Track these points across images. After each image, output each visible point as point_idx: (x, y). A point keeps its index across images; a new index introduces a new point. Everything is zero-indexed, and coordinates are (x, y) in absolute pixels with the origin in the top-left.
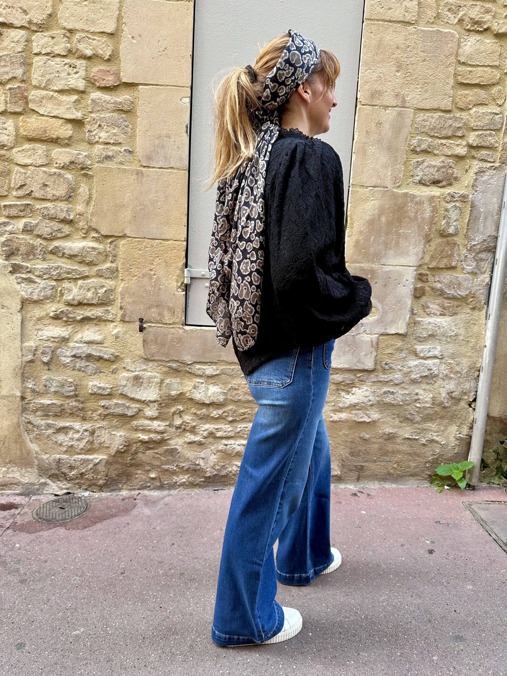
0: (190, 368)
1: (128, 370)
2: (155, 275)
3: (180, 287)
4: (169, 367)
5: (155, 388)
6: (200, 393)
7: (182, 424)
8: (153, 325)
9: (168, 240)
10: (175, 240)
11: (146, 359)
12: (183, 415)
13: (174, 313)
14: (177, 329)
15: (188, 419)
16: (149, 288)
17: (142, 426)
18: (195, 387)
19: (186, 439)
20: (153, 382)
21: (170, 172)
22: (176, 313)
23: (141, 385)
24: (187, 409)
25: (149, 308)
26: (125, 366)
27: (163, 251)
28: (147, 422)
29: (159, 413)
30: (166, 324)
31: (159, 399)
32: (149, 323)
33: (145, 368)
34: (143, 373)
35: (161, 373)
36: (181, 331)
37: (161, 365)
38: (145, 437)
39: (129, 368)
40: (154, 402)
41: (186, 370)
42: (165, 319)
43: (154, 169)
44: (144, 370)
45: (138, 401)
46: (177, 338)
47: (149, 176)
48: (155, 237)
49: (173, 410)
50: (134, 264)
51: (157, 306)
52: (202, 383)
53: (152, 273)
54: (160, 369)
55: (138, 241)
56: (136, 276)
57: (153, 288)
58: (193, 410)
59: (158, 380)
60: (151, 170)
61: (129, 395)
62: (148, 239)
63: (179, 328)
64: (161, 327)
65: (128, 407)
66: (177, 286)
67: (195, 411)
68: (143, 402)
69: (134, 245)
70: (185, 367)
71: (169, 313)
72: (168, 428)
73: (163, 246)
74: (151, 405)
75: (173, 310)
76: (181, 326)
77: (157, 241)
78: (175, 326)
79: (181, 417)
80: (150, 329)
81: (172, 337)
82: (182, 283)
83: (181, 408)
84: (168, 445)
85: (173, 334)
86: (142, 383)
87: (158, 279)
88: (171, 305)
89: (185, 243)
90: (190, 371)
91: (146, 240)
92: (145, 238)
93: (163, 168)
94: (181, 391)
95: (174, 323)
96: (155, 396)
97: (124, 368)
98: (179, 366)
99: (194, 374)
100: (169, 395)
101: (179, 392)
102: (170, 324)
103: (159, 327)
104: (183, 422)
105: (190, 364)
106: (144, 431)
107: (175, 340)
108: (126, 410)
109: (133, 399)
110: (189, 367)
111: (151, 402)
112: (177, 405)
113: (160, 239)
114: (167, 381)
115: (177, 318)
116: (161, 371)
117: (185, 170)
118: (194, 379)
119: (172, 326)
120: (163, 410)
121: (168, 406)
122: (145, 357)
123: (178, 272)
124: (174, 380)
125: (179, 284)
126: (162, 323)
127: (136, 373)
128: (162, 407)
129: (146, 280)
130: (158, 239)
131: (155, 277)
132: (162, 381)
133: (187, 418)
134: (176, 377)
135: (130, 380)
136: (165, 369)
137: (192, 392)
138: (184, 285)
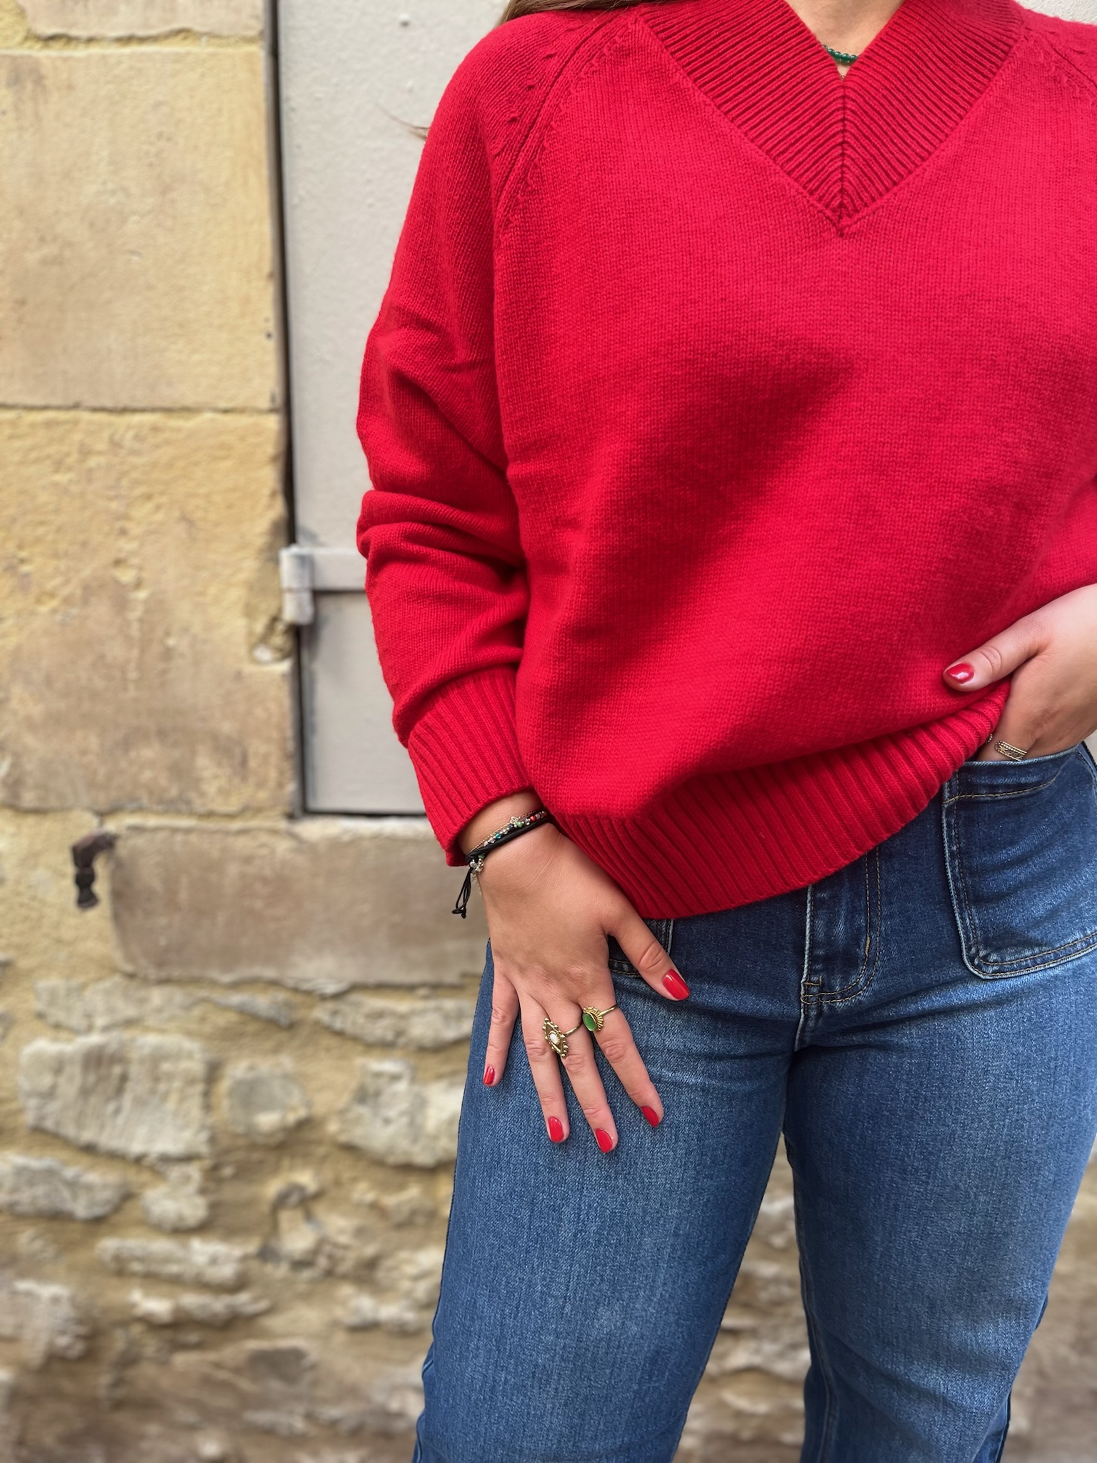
0: (335, 1013)
1: (58, 1027)
2: (138, 585)
3: (264, 639)
4: (242, 1011)
5: (183, 1099)
6: (387, 1121)
7: (316, 1251)
8: (152, 821)
9: (187, 410)
10: (226, 411)
11: (131, 976)
12: (320, 1209)
13: (244, 762)
14: (264, 838)
15: (342, 1231)
16: (116, 651)
17: (140, 1259)
18: (364, 1096)
19: (339, 1313)
20: (170, 1077)
21: (178, 58)
22: (253, 763)
23: (120, 1090)
24: (338, 1183)
25: (126, 744)
26: (38, 1006)
27: (170, 465)
28: (161, 1245)
29: (213, 1206)
30: (210, 815)
31: (204, 1149)
32: (133, 812)
33: (130, 1011)
34: (127, 1035)
35: (208, 1038)
36: (283, 846)
37: (204, 1000)
38: (157, 1305)
39: (58, 1015)
40: (188, 1158)
41: (317, 1023)
42: (202, 794)
43: (95, 50)
44: (129, 1023)
45: (115, 1157)
46: (265, 881)
47: (70, 87)
48: (124, 401)
49: (273, 1188)
50: (38, 540)
51: (162, 734)
52: (395, 1078)
53: (127, 576)
54: (203, 1019)
55: (49, 424)
56: (52, 595)
57: (135, 653)
58: (364, 1192)
59: (196, 1066)
60: (80, 52)
61: (70, 1131)
62: (95, 410)
63: (274, 832)
64: (188, 831)
65: (73, 1185)
66: (250, 633)
67: (370, 1196)
68: (139, 1160)
69: (28, 443)
70: (311, 1007)
71: (220, 765)
72: (255, 1266)
73: (168, 442)
74: (175, 1172)
75: (237, 751)
76: (283, 824)
77: (137, 418)
78: (254, 823)
79: (309, 1217)
80: (140, 842)
81: (243, 876)
82: (275, 619)
83: (306, 1178)
84: (264, 1334)
85: (248, 860)
86: (124, 1078)
87: (157, 606)
88: (227, 727)
89: (273, 423)
90: (338, 1024)
91: (86, 416)
92: (76, 406)
93: (142, 40)
94: (302, 1113)
95: (245, 811)
96: (187, 1135)
97: (40, 1016)
98: (288, 1005)
99: (355, 1039)
100: (251, 1131)
101: (292, 1118)
102: (231, 816)
103: (175, 830)
104: (321, 1242)
105: (337, 996)
106: (153, 1279)
107: (258, 887)
108: (66, 1194)
109: (89, 1149)
110: (330, 1006)
111: (166, 1159)
112: (292, 1168)
113: (154, 410)
114: (238, 1069)
115: (261, 784)
116: (207, 1028)
117: (250, 40)
118: (359, 1061)
119: (236, 825)
120: (230, 1193)
121: (246, 1172)
122: (129, 968)
123: (249, 566)
124: (266, 1066)
125: (260, 626)
126: (192, 813)
127: (95, 1039)
128: (220, 1181)
129: (101, 610)
130: (143, 410)
131: (142, 595)
132: (213, 1072)
133: (338, 1225)
134: (276, 1050)
135: (68, 1070)
136: (222, 1019)
137: (351, 1115)
138: (280, 627)
